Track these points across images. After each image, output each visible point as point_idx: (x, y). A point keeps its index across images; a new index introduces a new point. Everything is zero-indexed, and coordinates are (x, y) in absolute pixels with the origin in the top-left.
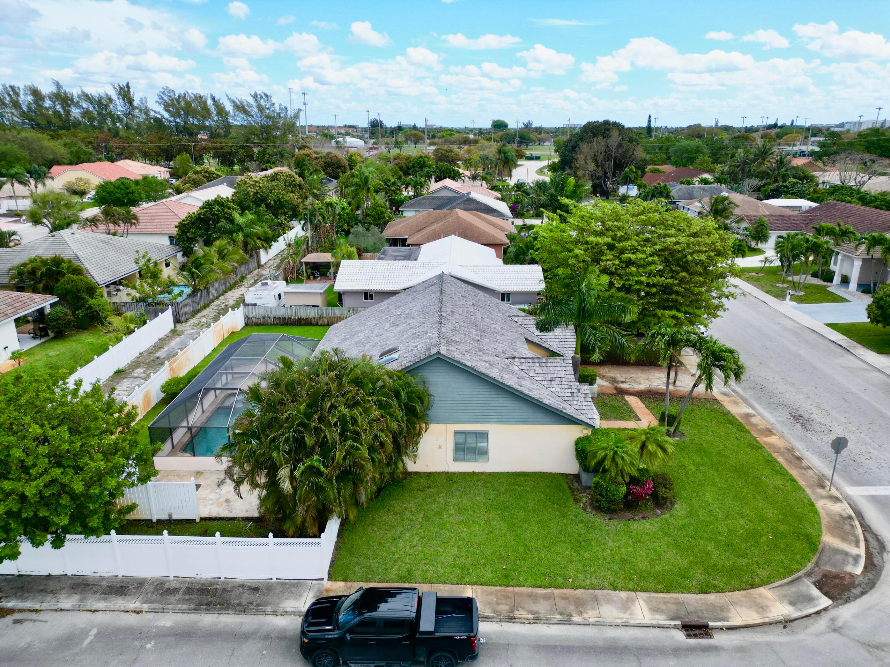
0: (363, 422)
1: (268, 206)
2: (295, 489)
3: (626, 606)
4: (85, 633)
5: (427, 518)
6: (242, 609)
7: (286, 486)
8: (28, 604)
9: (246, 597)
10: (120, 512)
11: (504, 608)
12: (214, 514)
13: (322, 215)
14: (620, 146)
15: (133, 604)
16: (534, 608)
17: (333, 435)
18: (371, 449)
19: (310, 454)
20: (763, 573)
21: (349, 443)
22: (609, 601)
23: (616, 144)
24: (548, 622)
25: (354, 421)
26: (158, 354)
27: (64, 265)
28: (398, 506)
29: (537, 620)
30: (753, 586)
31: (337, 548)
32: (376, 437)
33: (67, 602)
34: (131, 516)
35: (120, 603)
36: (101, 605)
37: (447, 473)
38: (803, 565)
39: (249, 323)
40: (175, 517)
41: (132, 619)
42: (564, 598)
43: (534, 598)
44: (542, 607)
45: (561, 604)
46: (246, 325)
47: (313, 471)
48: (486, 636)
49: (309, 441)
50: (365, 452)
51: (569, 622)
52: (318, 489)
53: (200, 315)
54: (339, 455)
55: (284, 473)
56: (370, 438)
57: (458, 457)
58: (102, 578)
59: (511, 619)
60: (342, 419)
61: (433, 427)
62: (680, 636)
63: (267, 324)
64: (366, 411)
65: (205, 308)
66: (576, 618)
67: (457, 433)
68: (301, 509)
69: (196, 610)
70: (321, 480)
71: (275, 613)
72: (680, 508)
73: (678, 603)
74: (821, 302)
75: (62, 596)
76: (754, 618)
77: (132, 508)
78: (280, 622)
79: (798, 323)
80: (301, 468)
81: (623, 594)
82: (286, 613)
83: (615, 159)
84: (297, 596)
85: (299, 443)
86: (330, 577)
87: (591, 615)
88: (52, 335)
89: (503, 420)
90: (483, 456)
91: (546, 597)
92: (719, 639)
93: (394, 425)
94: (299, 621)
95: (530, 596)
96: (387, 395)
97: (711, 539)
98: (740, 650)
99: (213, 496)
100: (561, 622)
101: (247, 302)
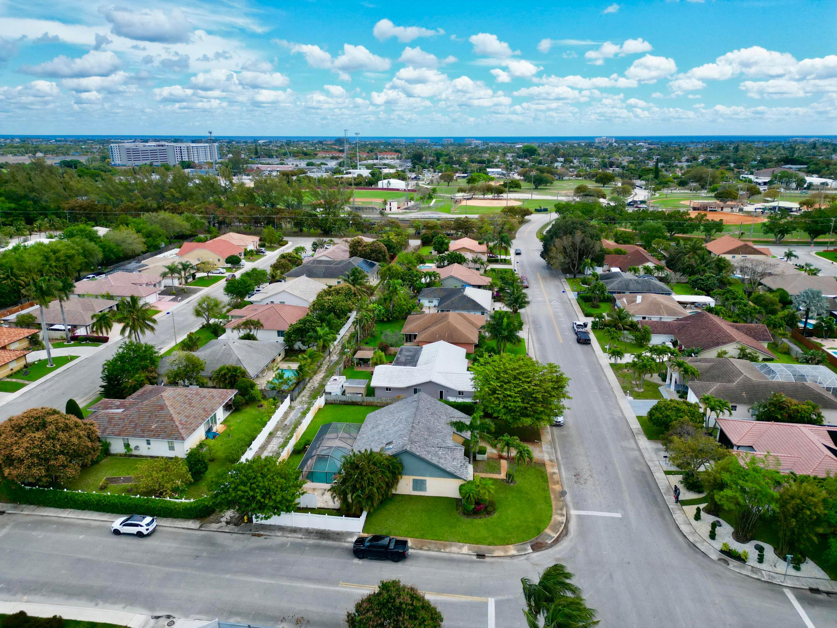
0: (375, 479)
1: (335, 313)
2: (353, 501)
3: (461, 548)
4: (287, 543)
5: (399, 513)
6: (334, 540)
7: (350, 500)
8: (267, 533)
9: (335, 536)
10: (295, 505)
11: (419, 546)
12: (322, 507)
13: (366, 319)
14: (583, 241)
15: (300, 536)
16: (430, 546)
17: (365, 484)
18: (378, 489)
19: (357, 490)
20: (513, 540)
21: (370, 487)
22: (455, 546)
23: (580, 240)
24: (433, 551)
25: (372, 479)
26: (286, 423)
27: (238, 371)
28: (388, 507)
29: (429, 550)
30: (508, 544)
31: (366, 522)
32: (380, 484)
33: (279, 534)
34: (299, 506)
35: (295, 535)
36: (289, 535)
37: (410, 495)
38: (530, 539)
39: (327, 403)
40: (309, 507)
41: (299, 540)
42: (441, 544)
43: (430, 543)
44: (432, 546)
45: (438, 546)
46: (326, 404)
47: (359, 496)
48: (411, 553)
49: (358, 486)
50: (375, 490)
51: (440, 551)
52: (359, 502)
53: (301, 395)
54: (367, 491)
55: (349, 496)
56: (378, 484)
57: (414, 489)
58: (287, 527)
59: (421, 549)
60: (369, 479)
61: (404, 477)
62: (475, 558)
63: (336, 404)
64: (377, 475)
65: (303, 389)
66: (442, 550)
67: (414, 480)
68: (354, 508)
69: (320, 539)
70: (361, 499)
71: (345, 542)
72: (495, 516)
73: (479, 548)
74: (647, 399)
75: (277, 532)
76: (502, 554)
77: (298, 504)
78: (346, 545)
79: (623, 414)
80: (355, 495)
81: (461, 544)
82: (348, 542)
83: (580, 250)
84: (352, 537)
85: (354, 486)
86: (363, 532)
87: (448, 550)
88: (234, 408)
89: (431, 476)
90: (424, 490)
91: (434, 543)
92: (487, 560)
93: (387, 479)
94: (352, 545)
95: (429, 542)
96: (384, 468)
97: (501, 527)
98: (492, 563)
99: (320, 499)
100: (437, 551)
101: (326, 391)
